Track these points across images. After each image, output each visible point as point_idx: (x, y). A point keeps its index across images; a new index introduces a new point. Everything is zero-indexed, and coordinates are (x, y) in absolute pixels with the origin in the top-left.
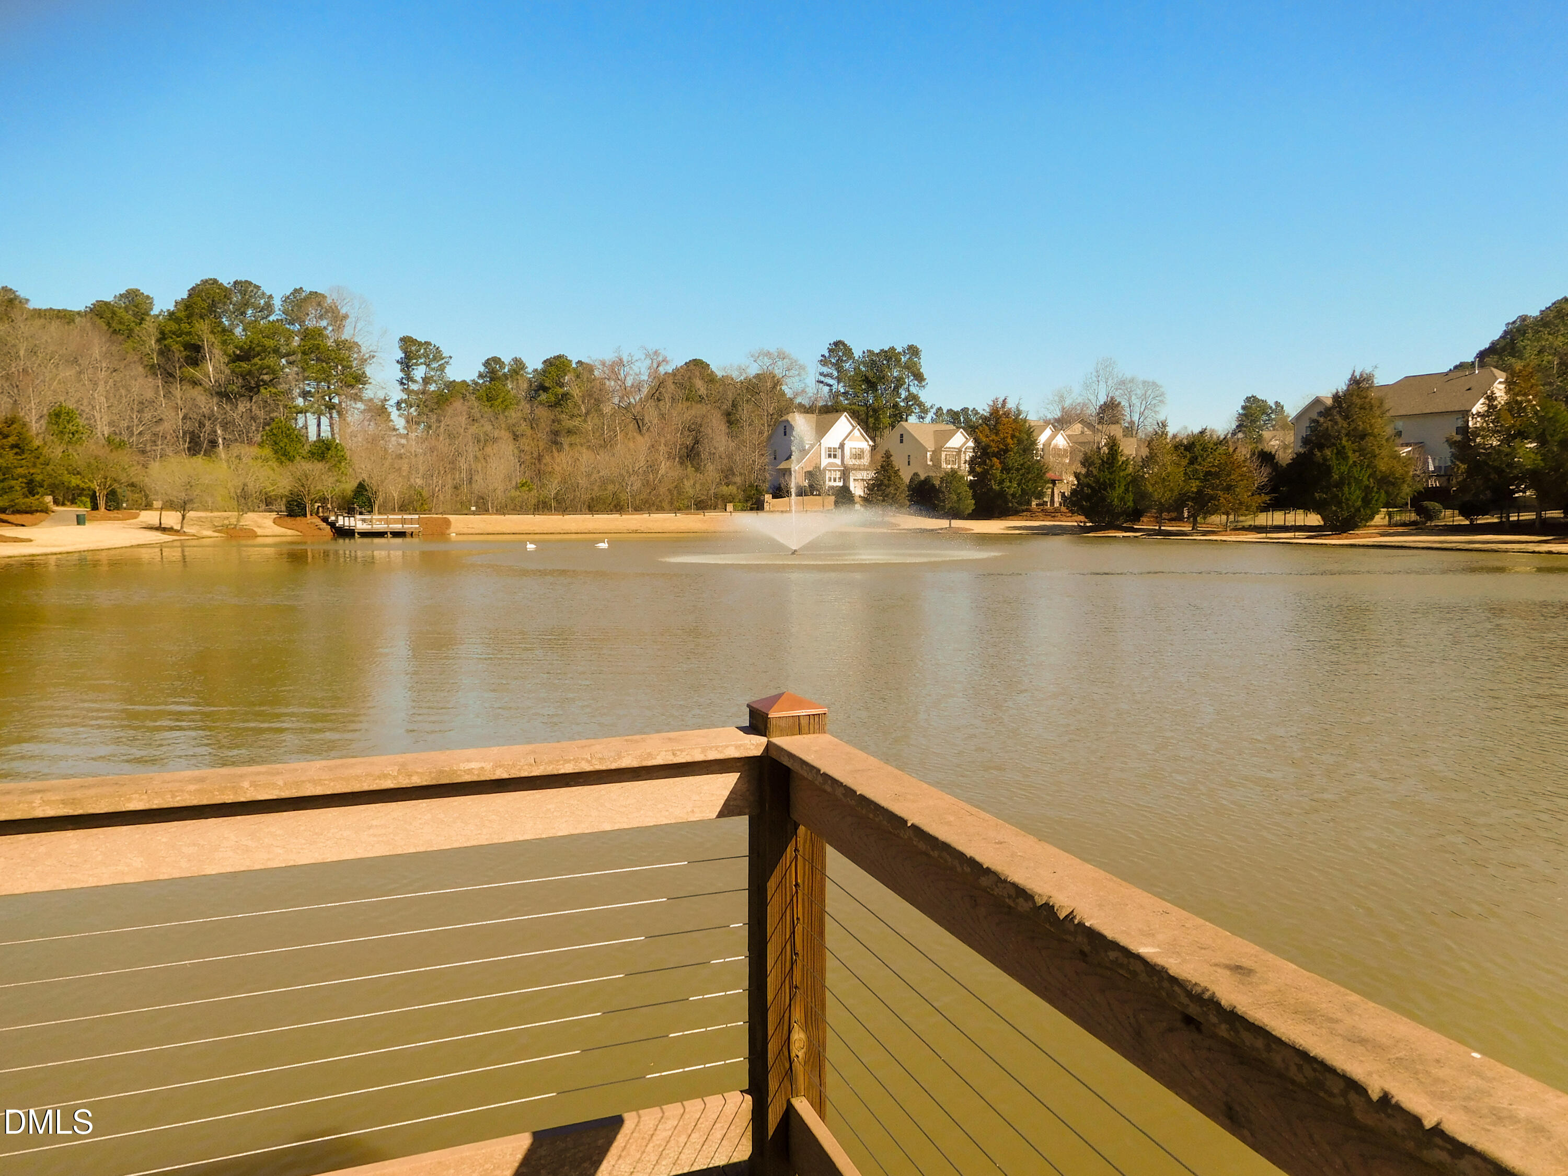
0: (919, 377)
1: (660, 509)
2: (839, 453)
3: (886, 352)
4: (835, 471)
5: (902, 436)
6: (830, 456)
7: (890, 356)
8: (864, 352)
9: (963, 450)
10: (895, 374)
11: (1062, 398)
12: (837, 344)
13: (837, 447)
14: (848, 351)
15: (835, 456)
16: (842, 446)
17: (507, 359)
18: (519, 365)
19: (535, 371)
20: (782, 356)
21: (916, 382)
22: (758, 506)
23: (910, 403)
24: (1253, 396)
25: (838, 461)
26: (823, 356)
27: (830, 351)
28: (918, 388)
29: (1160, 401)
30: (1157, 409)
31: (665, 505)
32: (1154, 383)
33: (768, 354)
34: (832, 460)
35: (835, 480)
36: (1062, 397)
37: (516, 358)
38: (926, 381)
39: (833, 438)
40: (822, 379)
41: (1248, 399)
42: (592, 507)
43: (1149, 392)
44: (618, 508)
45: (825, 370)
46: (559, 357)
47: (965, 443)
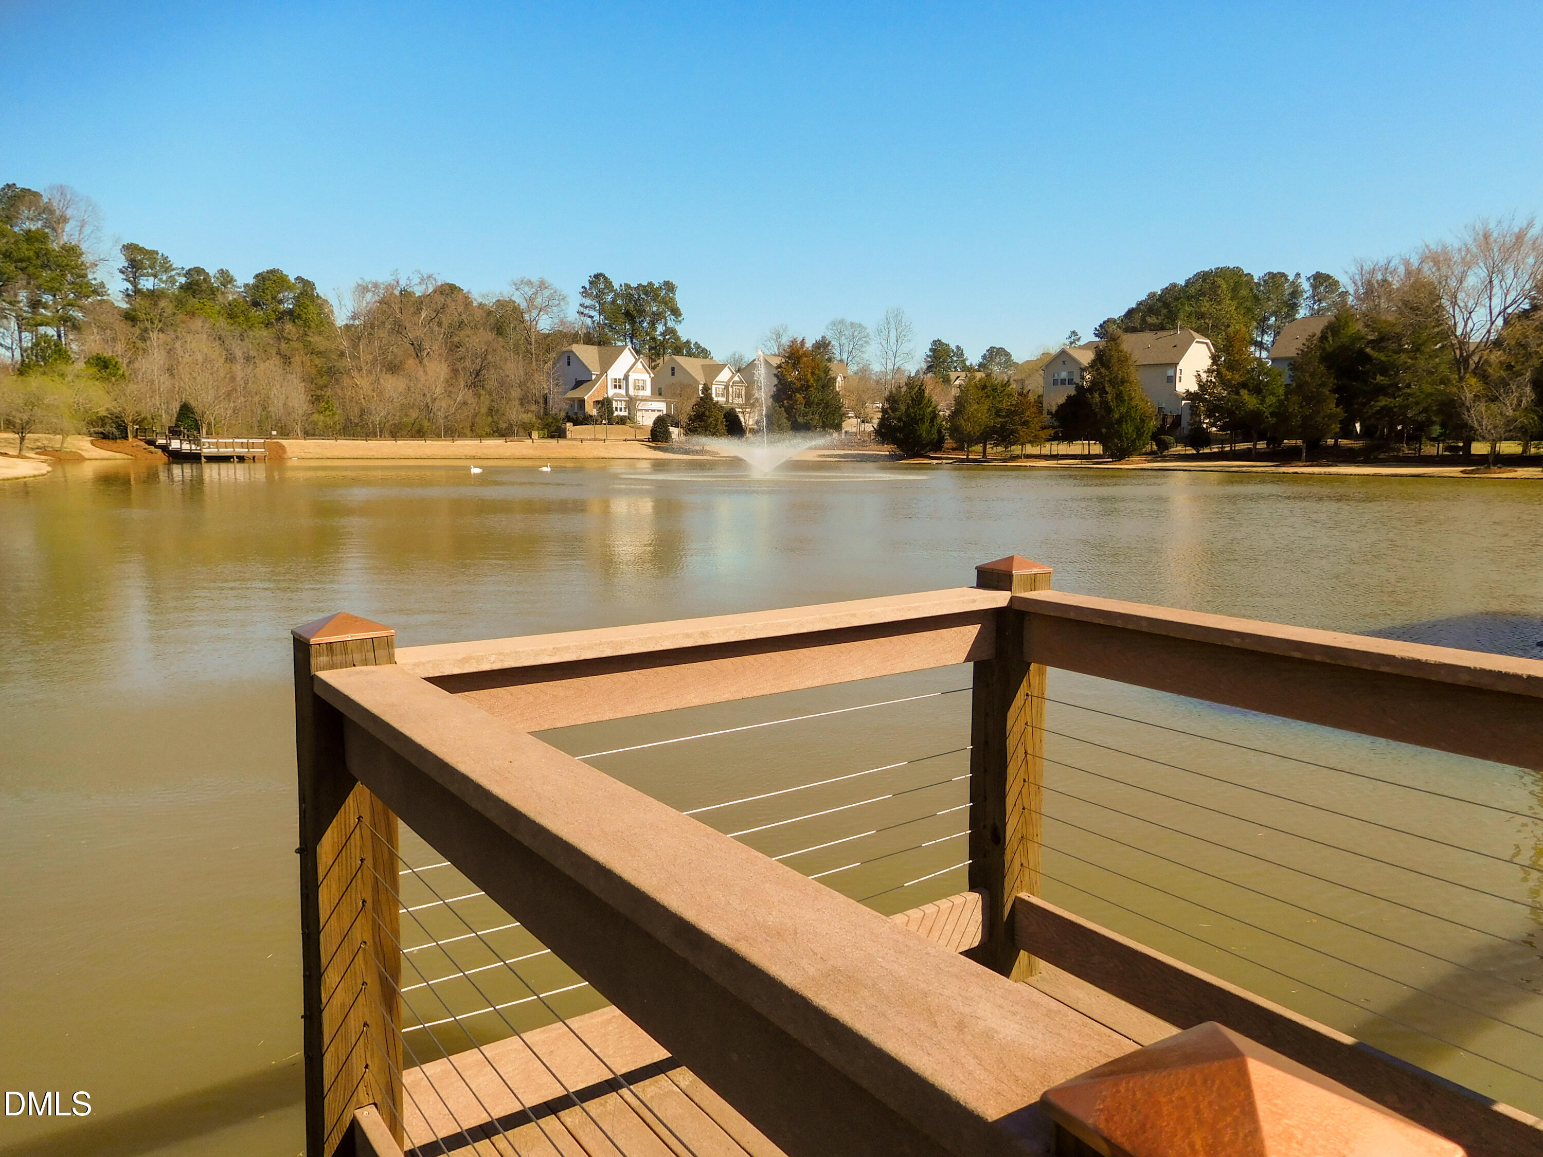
0: (676, 312)
1: (462, 435)
2: (623, 384)
3: (644, 287)
4: (621, 401)
5: (673, 369)
6: (615, 387)
7: (648, 290)
8: (621, 286)
9: (731, 384)
10: (655, 309)
11: (778, 336)
12: (597, 276)
13: (622, 378)
14: (608, 284)
15: (620, 387)
16: (626, 377)
17: (212, 271)
18: (226, 278)
19: (246, 285)
20: (542, 285)
21: (673, 317)
22: (559, 434)
23: (667, 337)
24: (938, 340)
25: (623, 392)
26: (583, 287)
27: (591, 283)
28: (674, 323)
29: (867, 342)
30: (863, 349)
31: (467, 431)
32: (860, 325)
33: (530, 283)
34: (617, 391)
35: (621, 410)
36: (778, 334)
37: (222, 270)
38: (683, 316)
39: (617, 370)
40: (582, 309)
41: (935, 342)
42: (396, 432)
43: (856, 333)
44: (419, 433)
45: (588, 302)
46: (273, 272)
47: (732, 378)
